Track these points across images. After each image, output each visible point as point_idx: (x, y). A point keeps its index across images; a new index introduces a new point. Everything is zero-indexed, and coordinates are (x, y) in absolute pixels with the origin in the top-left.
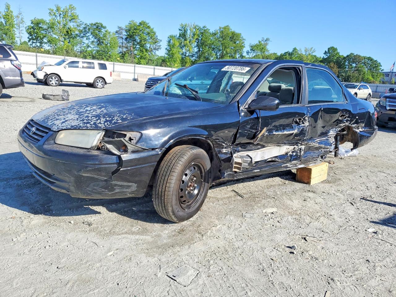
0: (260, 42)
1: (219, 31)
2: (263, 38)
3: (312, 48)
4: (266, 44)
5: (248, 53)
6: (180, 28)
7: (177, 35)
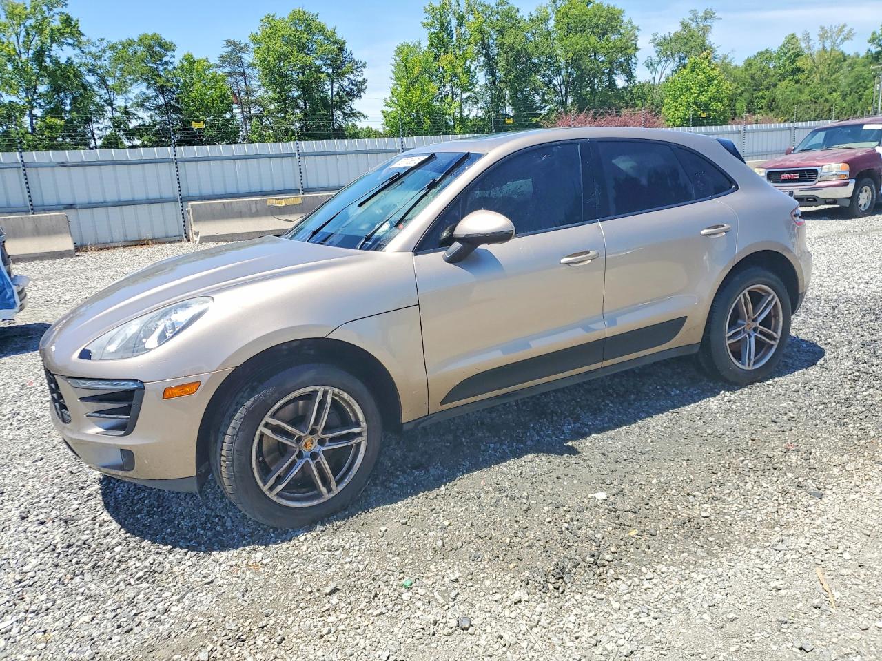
0: (684, 26)
1: (549, 10)
2: (692, 11)
3: (844, 26)
4: (706, 30)
5: (650, 65)
6: (426, 21)
7: (419, 44)
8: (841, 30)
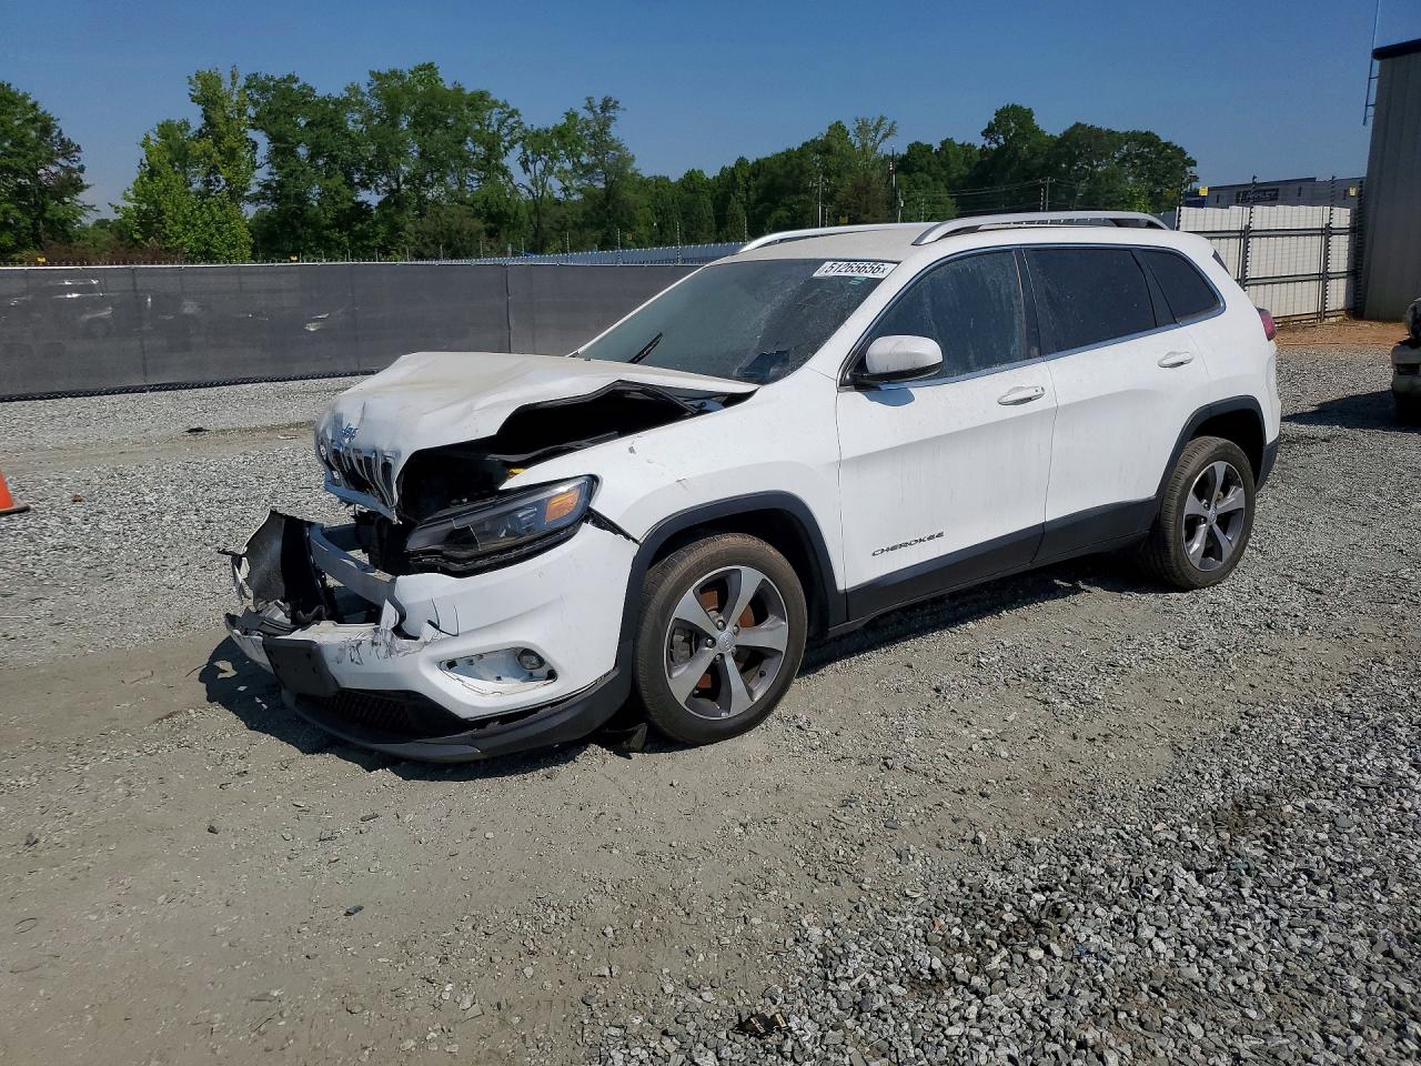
0: (571, 116)
1: (366, 89)
2: (587, 99)
3: (882, 119)
4: (605, 126)
5: (524, 164)
6: (194, 94)
8: (879, 124)
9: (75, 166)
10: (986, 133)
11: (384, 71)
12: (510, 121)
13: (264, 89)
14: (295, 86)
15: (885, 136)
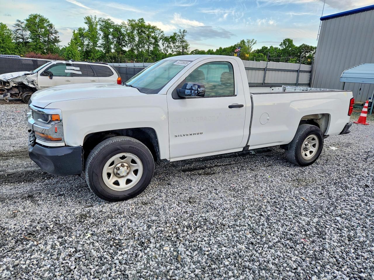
8: (253, 41)
9: (57, 36)
10: (281, 45)
11: (131, 19)
12: (161, 34)
13: (103, 22)
14: (109, 21)
15: (254, 44)
